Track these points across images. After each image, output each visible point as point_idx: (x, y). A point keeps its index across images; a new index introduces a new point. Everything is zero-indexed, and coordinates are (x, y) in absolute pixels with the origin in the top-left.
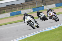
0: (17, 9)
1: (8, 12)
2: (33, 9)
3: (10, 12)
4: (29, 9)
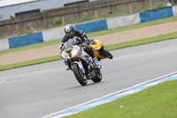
0: (96, 15)
2: (141, 15)
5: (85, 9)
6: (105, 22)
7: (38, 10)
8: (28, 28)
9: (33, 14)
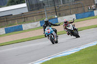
0: (16, 23)
1: (2, 27)
3: (4, 27)
4: (34, 22)
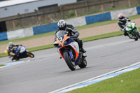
0: (102, 9)
1: (81, 15)
2: (138, 9)
5: (93, 4)
6: (109, 14)
7: (56, 5)
8: (49, 19)
9: (53, 8)
